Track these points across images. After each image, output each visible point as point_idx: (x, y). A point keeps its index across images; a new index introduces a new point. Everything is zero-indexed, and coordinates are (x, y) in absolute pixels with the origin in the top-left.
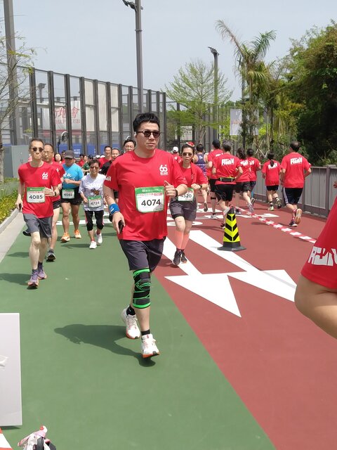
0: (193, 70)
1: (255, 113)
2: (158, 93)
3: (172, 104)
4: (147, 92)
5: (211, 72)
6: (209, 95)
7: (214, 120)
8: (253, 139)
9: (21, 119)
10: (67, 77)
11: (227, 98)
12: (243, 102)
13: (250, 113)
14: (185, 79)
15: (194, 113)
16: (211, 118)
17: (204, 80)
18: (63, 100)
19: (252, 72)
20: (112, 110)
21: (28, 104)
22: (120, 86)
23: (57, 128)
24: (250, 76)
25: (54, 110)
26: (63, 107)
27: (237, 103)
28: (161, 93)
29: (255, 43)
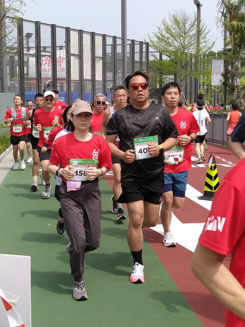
0: (176, 21)
1: (236, 63)
2: (141, 43)
3: (155, 54)
4: (130, 42)
5: (194, 22)
6: (191, 45)
7: (196, 70)
8: (234, 89)
9: (8, 68)
10: (53, 27)
11: (210, 48)
12: (225, 52)
13: (232, 64)
14: (168, 30)
15: (176, 63)
16: (193, 67)
17: (187, 30)
18: (50, 49)
19: (235, 23)
20: (97, 59)
21: (16, 53)
22: (104, 36)
23: (43, 75)
24: (233, 26)
25: (40, 59)
26: (49, 56)
27: (219, 53)
28: (144, 43)
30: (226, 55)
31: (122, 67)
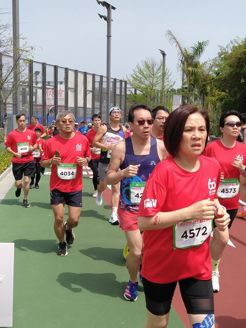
0: (147, 66)
1: (191, 98)
2: (121, 81)
3: (131, 89)
4: (113, 80)
5: (160, 67)
6: (158, 83)
7: (161, 102)
9: (21, 97)
10: (56, 67)
11: (171, 86)
12: (183, 90)
13: (188, 98)
14: (141, 72)
15: (146, 96)
16: (159, 100)
17: (155, 72)
18: (52, 84)
19: (190, 69)
20: (88, 92)
21: (27, 86)
22: (94, 75)
23: (47, 103)
24: (189, 71)
25: (46, 91)
26: (52, 89)
27: (178, 90)
28: (123, 81)
29: (194, 48)
30: (184, 91)
31: (106, 98)
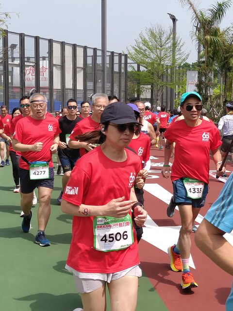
0: (152, 34)
1: (210, 74)
2: (120, 55)
3: (132, 65)
4: (110, 54)
5: (170, 36)
6: (167, 57)
7: (172, 81)
8: (207, 99)
10: (37, 39)
11: (184, 60)
12: (199, 64)
13: (206, 75)
14: (145, 42)
15: (153, 74)
16: (169, 78)
17: (163, 43)
18: (33, 60)
19: (208, 37)
20: (78, 70)
21: (1, 63)
22: (85, 48)
23: (27, 84)
24: (206, 41)
25: (24, 69)
26: (33, 66)
27: (193, 65)
28: (123, 55)
29: (212, 11)
30: (200, 66)
31: (101, 77)
